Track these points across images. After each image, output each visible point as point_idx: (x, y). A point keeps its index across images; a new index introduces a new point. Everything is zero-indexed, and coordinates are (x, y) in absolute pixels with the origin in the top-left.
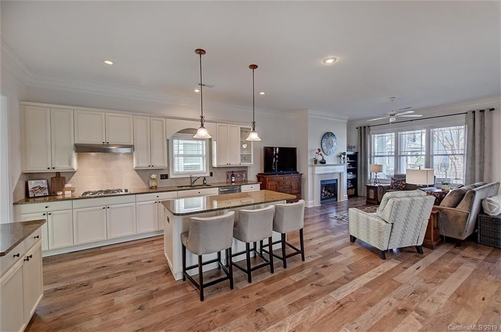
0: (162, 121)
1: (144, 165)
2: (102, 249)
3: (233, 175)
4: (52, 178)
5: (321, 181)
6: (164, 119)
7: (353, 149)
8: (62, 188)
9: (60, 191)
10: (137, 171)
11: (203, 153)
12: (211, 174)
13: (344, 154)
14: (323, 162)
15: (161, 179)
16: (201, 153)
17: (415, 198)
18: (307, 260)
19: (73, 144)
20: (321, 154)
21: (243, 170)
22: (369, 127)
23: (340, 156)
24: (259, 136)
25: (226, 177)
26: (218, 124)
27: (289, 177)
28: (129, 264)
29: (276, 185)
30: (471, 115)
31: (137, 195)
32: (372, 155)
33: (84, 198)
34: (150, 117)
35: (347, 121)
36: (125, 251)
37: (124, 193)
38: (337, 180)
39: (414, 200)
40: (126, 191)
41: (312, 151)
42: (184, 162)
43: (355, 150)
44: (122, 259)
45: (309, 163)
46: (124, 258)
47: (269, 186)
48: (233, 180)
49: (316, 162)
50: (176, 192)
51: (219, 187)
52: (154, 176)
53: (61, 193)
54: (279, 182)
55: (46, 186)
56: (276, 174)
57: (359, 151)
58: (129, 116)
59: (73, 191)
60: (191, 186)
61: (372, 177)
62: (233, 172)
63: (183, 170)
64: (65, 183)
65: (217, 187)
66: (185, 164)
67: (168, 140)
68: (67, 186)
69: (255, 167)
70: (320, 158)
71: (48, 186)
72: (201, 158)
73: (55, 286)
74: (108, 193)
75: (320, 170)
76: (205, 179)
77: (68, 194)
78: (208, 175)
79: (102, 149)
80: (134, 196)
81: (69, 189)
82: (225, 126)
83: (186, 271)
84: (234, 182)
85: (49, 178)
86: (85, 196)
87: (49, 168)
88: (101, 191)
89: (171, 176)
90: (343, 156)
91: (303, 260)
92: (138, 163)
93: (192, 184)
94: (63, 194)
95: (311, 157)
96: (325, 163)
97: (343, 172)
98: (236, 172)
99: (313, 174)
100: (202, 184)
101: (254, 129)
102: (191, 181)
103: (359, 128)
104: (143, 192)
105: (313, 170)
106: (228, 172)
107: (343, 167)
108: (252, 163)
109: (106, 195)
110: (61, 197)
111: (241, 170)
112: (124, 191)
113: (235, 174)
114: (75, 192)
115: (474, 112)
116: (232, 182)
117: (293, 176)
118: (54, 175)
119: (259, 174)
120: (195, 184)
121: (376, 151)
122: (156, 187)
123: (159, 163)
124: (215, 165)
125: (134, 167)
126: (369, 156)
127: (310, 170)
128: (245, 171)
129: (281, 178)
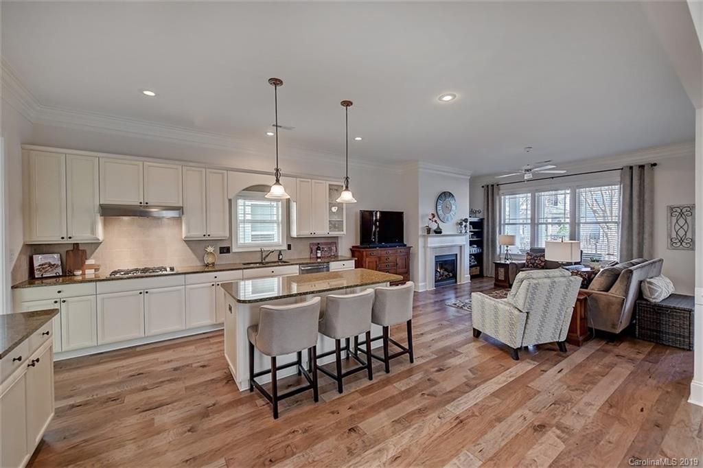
0: (223, 174)
1: (197, 234)
2: (138, 349)
3: (318, 249)
4: (67, 251)
5: (436, 257)
6: (226, 172)
7: (478, 215)
8: (81, 265)
9: (78, 269)
10: (188, 242)
11: (278, 218)
12: (289, 247)
13: (466, 220)
14: (438, 232)
15: (221, 253)
16: (275, 218)
17: (556, 279)
18: (416, 362)
19: (98, 204)
20: (436, 221)
21: (332, 242)
22: (498, 185)
23: (461, 224)
24: (353, 196)
25: (309, 250)
26: (298, 179)
27: (393, 251)
28: (175, 369)
29: (376, 262)
30: (628, 171)
31: (187, 276)
32: (502, 222)
33: (113, 280)
34: (206, 168)
35: (469, 177)
36: (170, 352)
37: (169, 272)
38: (456, 255)
39: (555, 282)
40: (172, 269)
41: (423, 217)
42: (252, 231)
43: (480, 216)
44: (165, 362)
45: (420, 233)
46: (169, 362)
47: (367, 262)
48: (319, 255)
49: (429, 231)
50: (241, 271)
51: (300, 264)
52: (210, 249)
53: (79, 273)
54: (380, 258)
55: (59, 263)
56: (376, 248)
57: (486, 217)
58: (175, 167)
59: (96, 270)
60: (261, 263)
61: (502, 252)
62: (319, 244)
63: (250, 241)
64: (86, 259)
65: (296, 264)
66: (254, 233)
67: (230, 201)
68: (89, 262)
69: (348, 237)
70: (434, 226)
71: (61, 262)
72: (275, 225)
73: (71, 401)
74: (146, 273)
75: (434, 241)
76: (280, 253)
77: (90, 273)
78: (285, 247)
79: (139, 212)
80: (183, 276)
81: (91, 267)
82: (308, 182)
83: (255, 379)
84: (320, 258)
85: (63, 251)
86: (114, 277)
87: (63, 238)
88: (137, 270)
89: (234, 249)
90: (464, 224)
91: (412, 361)
92: (188, 230)
93: (263, 261)
94: (84, 274)
95: (422, 224)
96: (441, 232)
97: (464, 245)
98: (322, 244)
99: (425, 247)
100: (277, 260)
101: (347, 187)
102: (262, 255)
103: (486, 187)
104: (195, 271)
105: (425, 243)
106: (313, 244)
107: (464, 238)
108: (345, 232)
109: (143, 274)
110: (80, 278)
111: (330, 241)
112: (168, 269)
113: (321, 247)
114: (100, 271)
115: (631, 168)
116: (318, 258)
117: (400, 250)
118: (71, 248)
119: (353, 247)
120: (267, 260)
121: (507, 217)
122: (213, 264)
123: (218, 231)
124: (294, 234)
125: (184, 236)
126: (498, 223)
127: (421, 241)
128: (335, 243)
129: (383, 252)
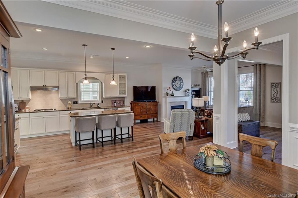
0: (73, 73)
1: (64, 96)
3: (115, 102)
4: (20, 103)
5: (171, 106)
6: (75, 72)
7: (198, 87)
8: (24, 108)
9: (24, 109)
10: (61, 99)
11: (98, 90)
12: (102, 102)
13: (189, 90)
14: (172, 95)
15: (74, 104)
17: (184, 112)
19: (29, 86)
20: (171, 90)
21: (122, 100)
22: (207, 72)
23: (186, 91)
25: (111, 103)
26: (105, 74)
27: (149, 104)
29: (141, 108)
30: (255, 66)
31: (60, 112)
32: (210, 90)
33: (35, 112)
34: (67, 71)
35: (191, 69)
37: (54, 110)
38: (183, 106)
40: (55, 109)
41: (165, 88)
42: (93, 95)
43: (200, 87)
45: (163, 95)
47: (136, 109)
48: (115, 105)
49: (167, 94)
50: (80, 110)
51: (105, 108)
52: (70, 102)
53: (24, 110)
54: (142, 106)
55: (17, 107)
56: (140, 102)
57: (202, 88)
58: (55, 71)
59: (29, 109)
60: (90, 108)
62: (115, 100)
64: (26, 105)
65: (103, 108)
66: (93, 96)
67: (77, 84)
68: (27, 106)
69: (129, 98)
70: (170, 93)
71: (18, 107)
72: (97, 93)
74: (46, 110)
75: (170, 99)
76: (98, 104)
77: (27, 110)
78: (101, 102)
79: (44, 89)
80: (58, 112)
81: (27, 108)
82: (109, 75)
83: (77, 142)
85: (19, 102)
86: (36, 111)
87: (19, 98)
88: (43, 110)
89: (79, 102)
90: (188, 91)
92: (61, 95)
93: (91, 106)
94: (25, 111)
95: (164, 92)
96: (173, 95)
97: (188, 101)
98: (117, 100)
99: (166, 102)
100: (97, 107)
101: (113, 79)
103: (202, 73)
104: (62, 110)
105: (166, 100)
106: (113, 101)
107: (188, 98)
108: (126, 95)
109: (45, 111)
110: (24, 112)
111: (121, 99)
112: (54, 109)
113: (116, 102)
114: (31, 110)
115: (257, 65)
117: (152, 103)
118: (21, 102)
119: (131, 102)
122: (71, 108)
123: (72, 95)
124: (104, 97)
125: (59, 97)
126: (207, 91)
127: (164, 100)
128: (123, 100)
129: (144, 104)
